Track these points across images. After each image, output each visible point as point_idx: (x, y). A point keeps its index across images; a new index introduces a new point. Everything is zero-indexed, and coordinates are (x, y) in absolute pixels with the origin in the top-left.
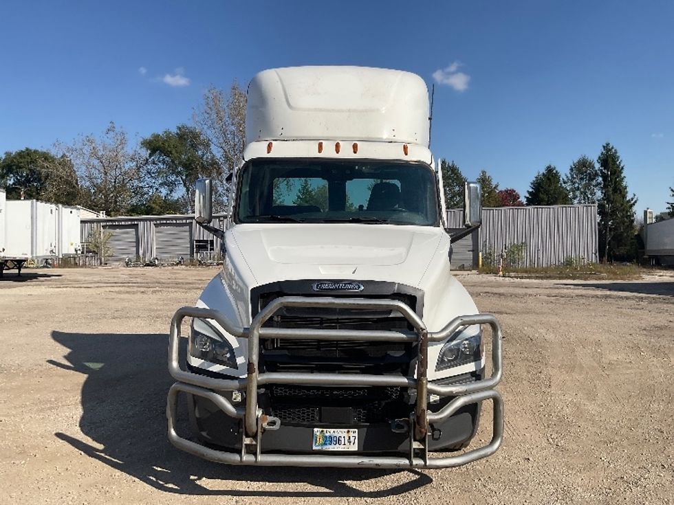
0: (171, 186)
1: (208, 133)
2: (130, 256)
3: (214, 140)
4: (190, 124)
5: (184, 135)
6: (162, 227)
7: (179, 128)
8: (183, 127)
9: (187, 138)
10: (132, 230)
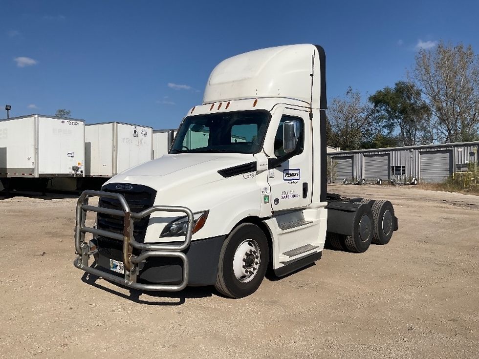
0: (390, 127)
1: (419, 85)
2: (348, 177)
3: (424, 89)
4: (405, 80)
5: (400, 89)
6: (376, 157)
7: (397, 84)
8: (400, 83)
9: (403, 90)
10: (350, 160)
